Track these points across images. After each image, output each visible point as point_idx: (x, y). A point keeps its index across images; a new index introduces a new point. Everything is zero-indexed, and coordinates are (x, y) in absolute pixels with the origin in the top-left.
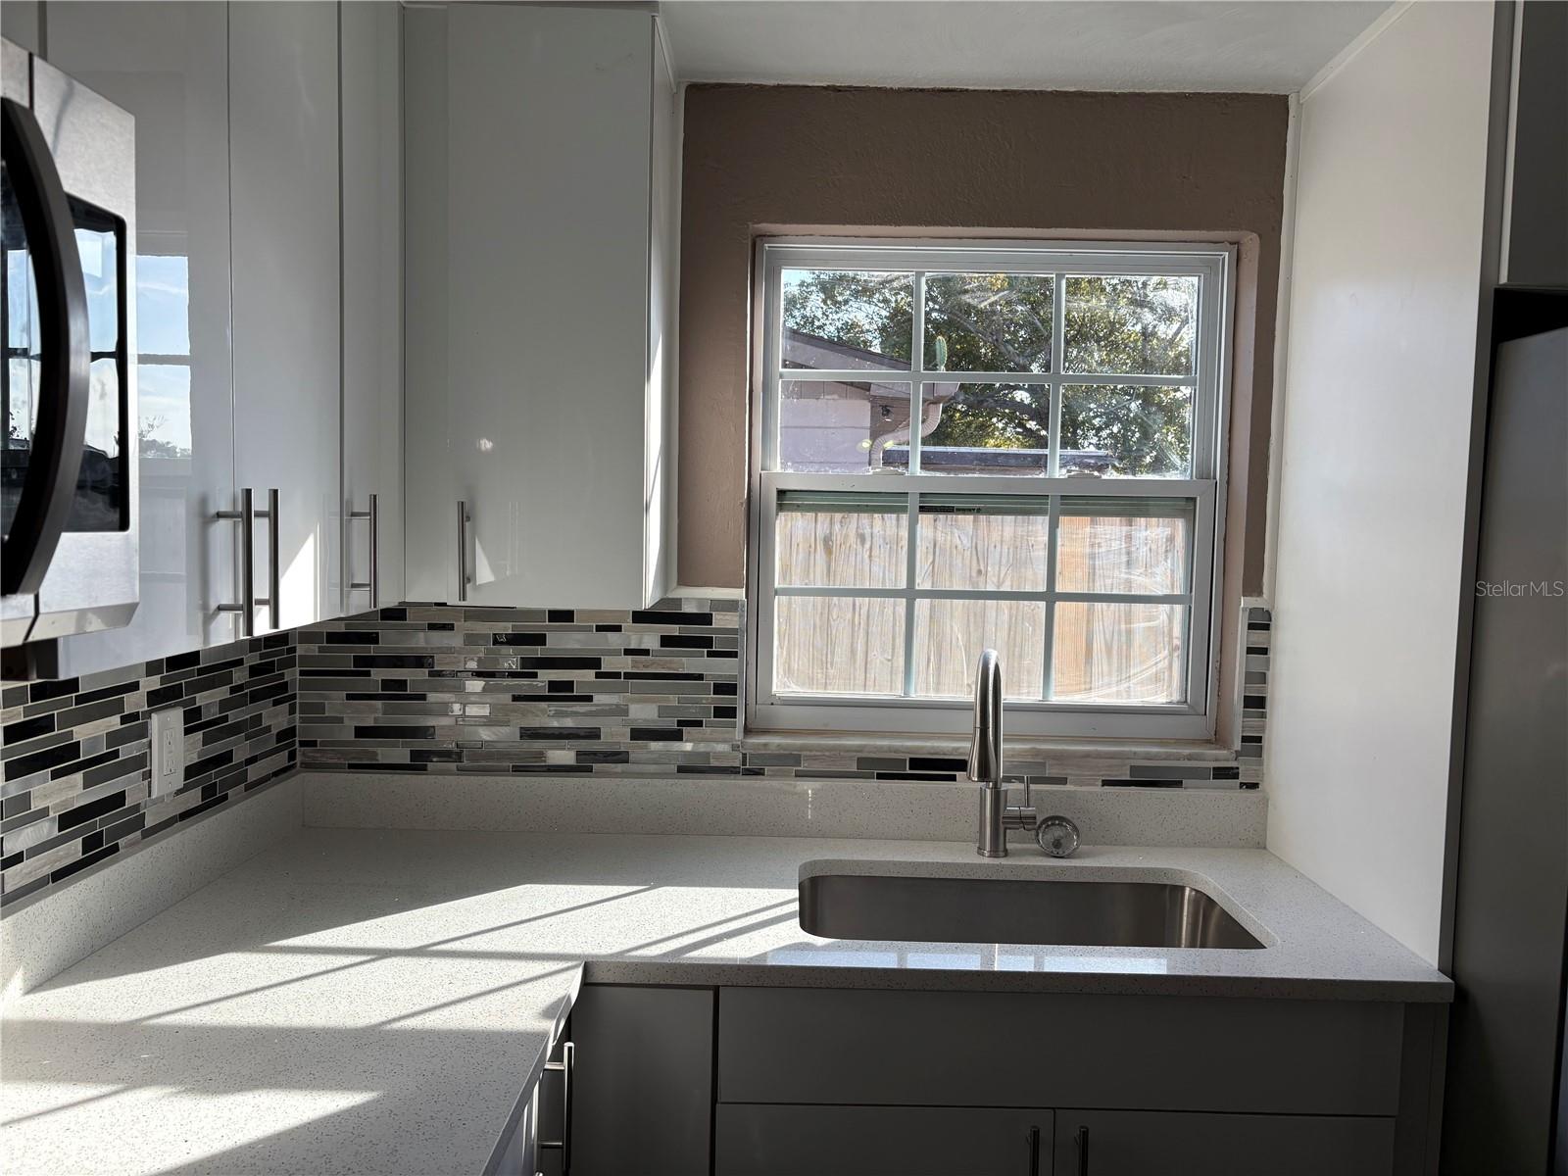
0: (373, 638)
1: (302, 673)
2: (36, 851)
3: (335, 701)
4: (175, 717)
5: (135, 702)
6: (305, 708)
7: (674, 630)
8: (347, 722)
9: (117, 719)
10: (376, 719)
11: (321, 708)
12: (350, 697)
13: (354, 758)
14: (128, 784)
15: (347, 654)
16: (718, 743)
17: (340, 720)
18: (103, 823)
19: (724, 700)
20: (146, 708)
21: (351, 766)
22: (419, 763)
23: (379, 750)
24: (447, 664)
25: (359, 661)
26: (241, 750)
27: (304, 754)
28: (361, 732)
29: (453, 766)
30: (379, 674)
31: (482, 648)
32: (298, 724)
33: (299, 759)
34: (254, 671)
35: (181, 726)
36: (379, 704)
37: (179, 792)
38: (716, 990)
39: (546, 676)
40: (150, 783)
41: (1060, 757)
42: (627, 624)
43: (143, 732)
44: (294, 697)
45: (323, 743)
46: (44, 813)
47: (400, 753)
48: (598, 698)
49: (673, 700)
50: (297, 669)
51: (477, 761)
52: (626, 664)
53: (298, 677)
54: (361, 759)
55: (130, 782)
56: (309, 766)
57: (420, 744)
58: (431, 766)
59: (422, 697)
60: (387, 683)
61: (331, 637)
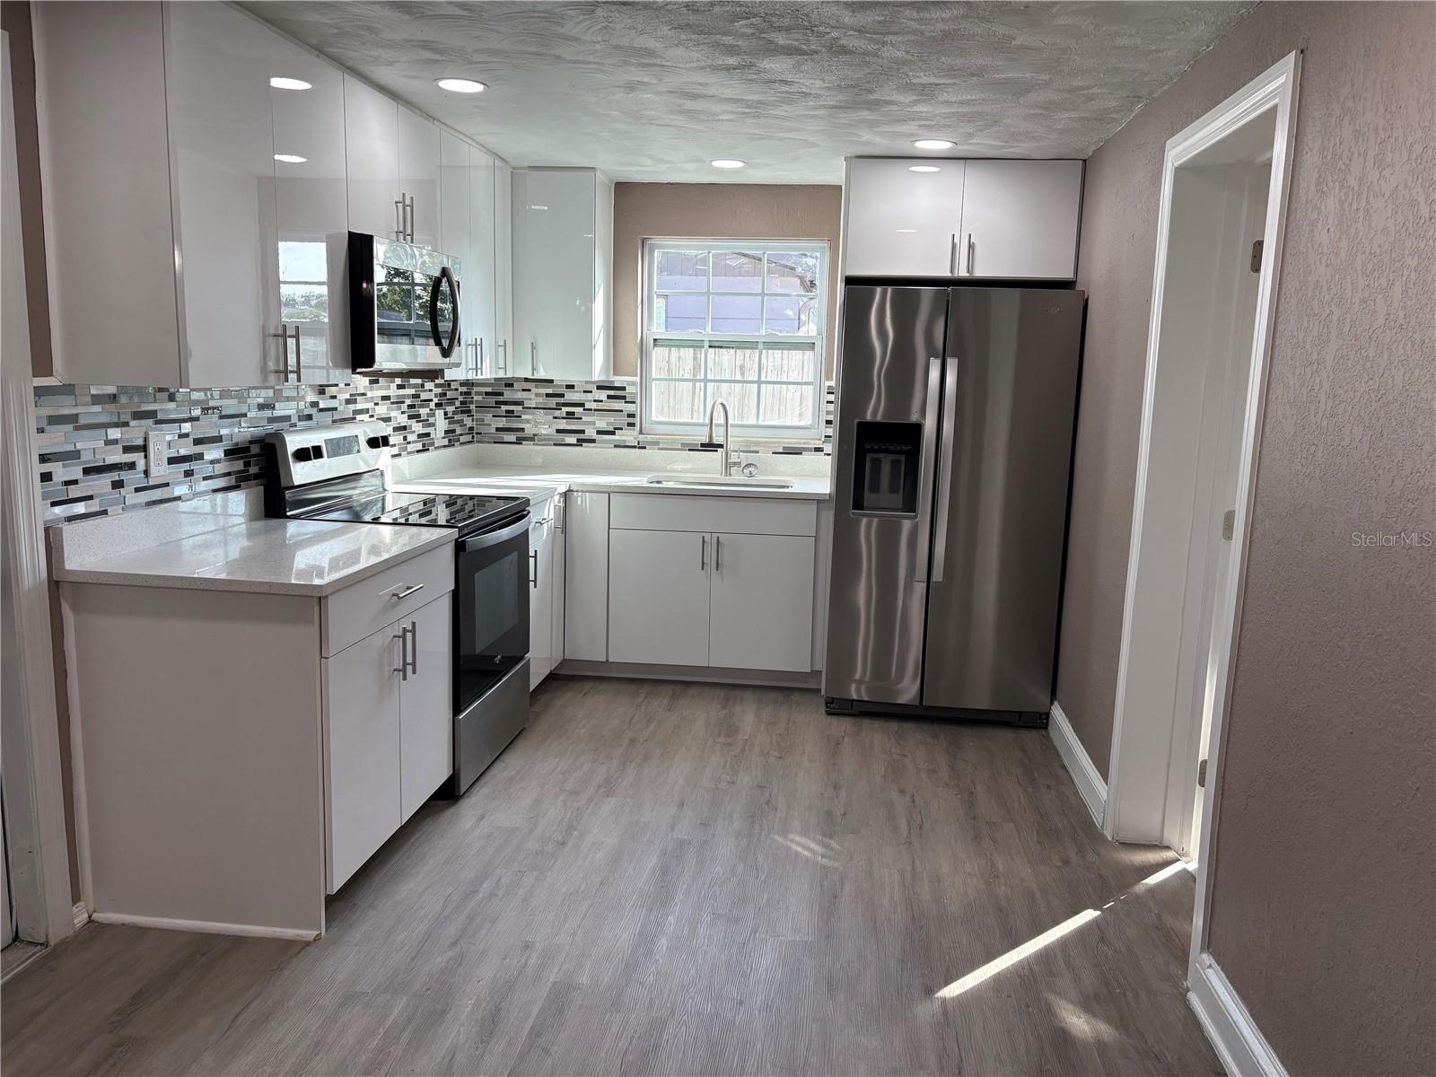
0: (501, 393)
3: (488, 417)
5: (432, 405)
6: (478, 419)
7: (612, 393)
8: (493, 426)
10: (504, 425)
11: (483, 420)
12: (493, 416)
13: (495, 439)
15: (492, 400)
16: (628, 436)
17: (490, 425)
18: (426, 440)
19: (631, 420)
20: (435, 408)
21: (494, 442)
22: (519, 441)
23: (505, 436)
24: (529, 404)
25: (497, 402)
26: (459, 430)
27: (477, 437)
28: (498, 429)
29: (532, 443)
30: (504, 408)
31: (542, 398)
32: (475, 426)
33: (475, 438)
34: (462, 403)
35: (444, 417)
36: (504, 419)
37: (443, 438)
39: (565, 409)
40: (436, 432)
41: (756, 443)
42: (595, 390)
43: (434, 415)
44: (474, 415)
45: (484, 433)
47: (512, 437)
48: (584, 419)
49: (612, 420)
50: (477, 405)
51: (540, 441)
52: (594, 406)
54: (498, 439)
55: (432, 430)
56: (478, 442)
57: (520, 434)
58: (524, 442)
59: (520, 417)
60: (507, 411)
61: (487, 394)
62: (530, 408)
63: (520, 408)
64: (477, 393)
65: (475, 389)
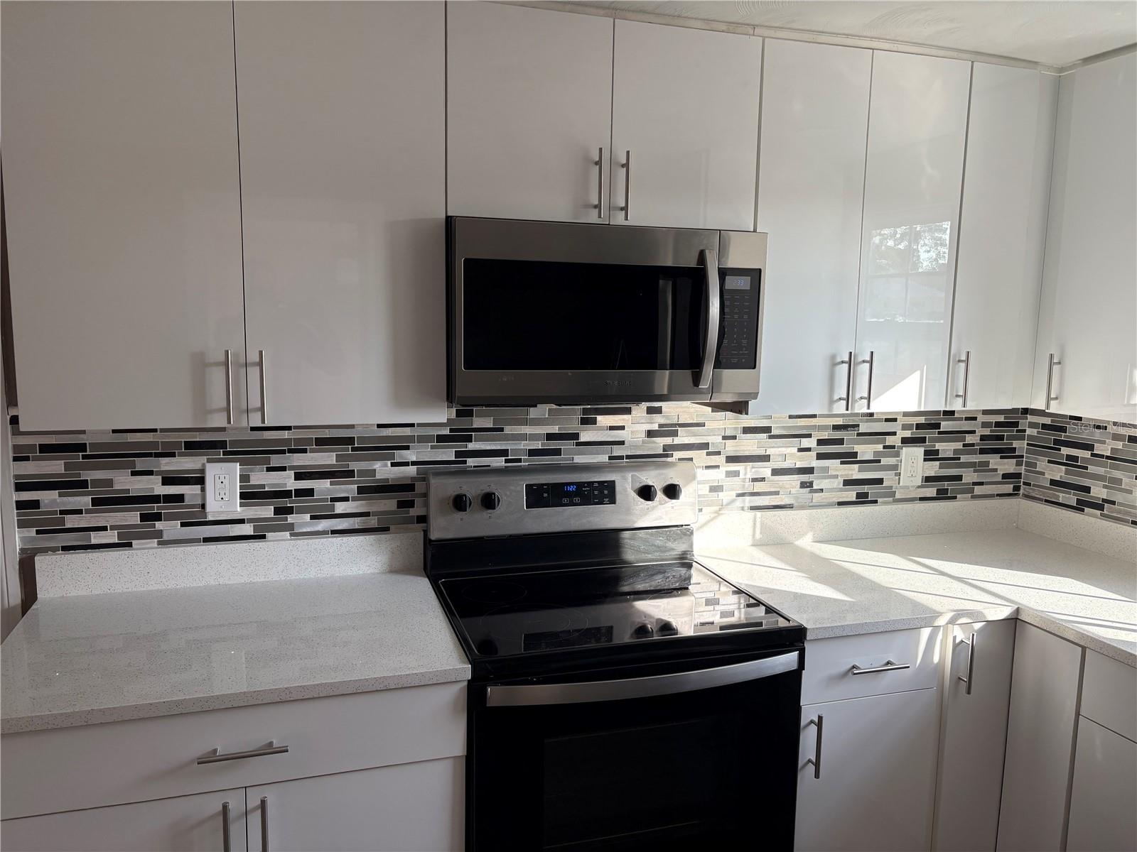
0: (1063, 430)
1: (1028, 444)
2: (831, 490)
3: (1042, 464)
4: (918, 452)
5: (894, 441)
6: (1028, 464)
8: (1046, 476)
9: (881, 446)
10: (1061, 477)
11: (1035, 465)
12: (1049, 462)
13: (1048, 497)
14: (888, 477)
15: (1051, 436)
17: (1043, 474)
18: (871, 489)
20: (900, 444)
21: (1046, 501)
22: (1080, 506)
23: (1061, 495)
24: (1101, 450)
25: (1056, 442)
26: (969, 476)
27: (1024, 489)
28: (1053, 482)
29: (1098, 512)
30: (1065, 451)
31: (1121, 443)
32: (1023, 472)
33: (1021, 492)
34: (983, 438)
35: (922, 457)
36: (1063, 468)
37: (919, 487)
38: (1084, 649)
40: (899, 478)
43: (897, 455)
44: (1022, 457)
45: (1034, 485)
46: (836, 477)
47: (1071, 498)
50: (1026, 442)
51: (1112, 512)
53: (1026, 447)
54: (1051, 498)
55: (887, 475)
56: (1027, 497)
57: (1083, 496)
58: (1086, 509)
59: (1086, 468)
60: (1069, 457)
61: (1044, 426)
62: (1102, 456)
63: (1087, 454)
64: (1032, 425)
65: (1030, 418)
